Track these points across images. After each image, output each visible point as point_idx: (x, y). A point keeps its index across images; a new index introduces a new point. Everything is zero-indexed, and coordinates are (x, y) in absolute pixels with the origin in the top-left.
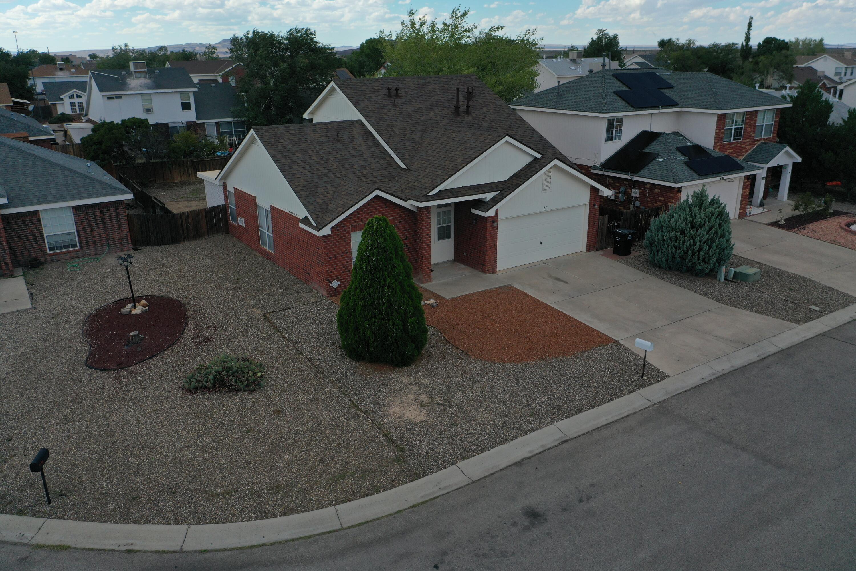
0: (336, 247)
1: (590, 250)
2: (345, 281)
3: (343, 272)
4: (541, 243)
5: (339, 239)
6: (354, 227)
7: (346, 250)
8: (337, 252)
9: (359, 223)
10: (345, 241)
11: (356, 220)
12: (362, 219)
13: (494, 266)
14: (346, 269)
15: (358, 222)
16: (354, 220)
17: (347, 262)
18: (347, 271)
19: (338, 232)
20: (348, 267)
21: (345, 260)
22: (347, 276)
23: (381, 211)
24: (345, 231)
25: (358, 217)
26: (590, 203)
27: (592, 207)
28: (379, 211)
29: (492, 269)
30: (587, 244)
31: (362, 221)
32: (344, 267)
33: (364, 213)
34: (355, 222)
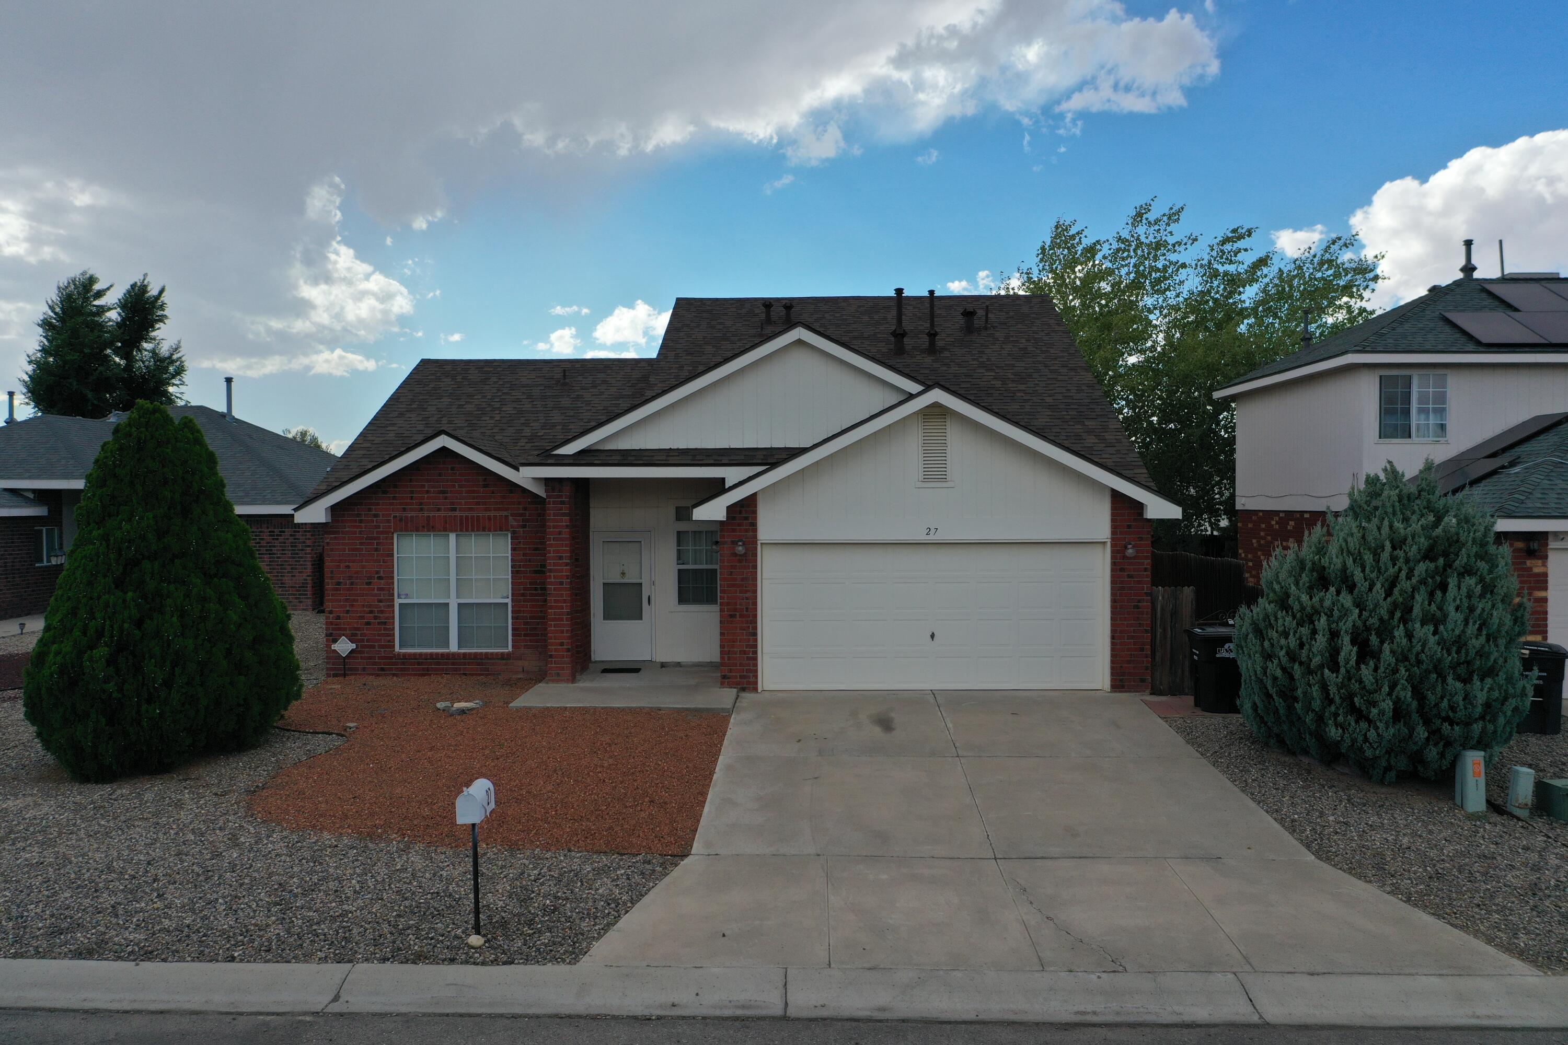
0: (354, 561)
1: (1123, 687)
2: (374, 647)
3: (368, 623)
4: (933, 636)
5: (361, 544)
6: (401, 520)
7: (377, 572)
8: (356, 573)
9: (414, 514)
10: (376, 550)
11: (406, 504)
12: (421, 504)
13: (749, 671)
14: (375, 618)
15: (412, 510)
16: (401, 504)
17: (380, 601)
18: (379, 623)
19: (361, 527)
20: (382, 612)
21: (376, 595)
22: (379, 635)
23: (473, 492)
24: (379, 527)
25: (412, 498)
26: (1113, 539)
27: (1118, 552)
28: (468, 492)
29: (741, 677)
30: (1112, 668)
31: (422, 509)
32: (371, 612)
33: (427, 492)
34: (404, 510)
